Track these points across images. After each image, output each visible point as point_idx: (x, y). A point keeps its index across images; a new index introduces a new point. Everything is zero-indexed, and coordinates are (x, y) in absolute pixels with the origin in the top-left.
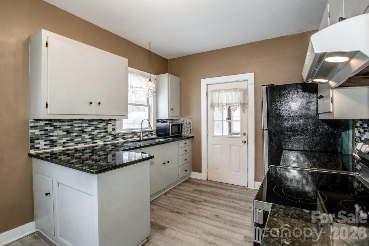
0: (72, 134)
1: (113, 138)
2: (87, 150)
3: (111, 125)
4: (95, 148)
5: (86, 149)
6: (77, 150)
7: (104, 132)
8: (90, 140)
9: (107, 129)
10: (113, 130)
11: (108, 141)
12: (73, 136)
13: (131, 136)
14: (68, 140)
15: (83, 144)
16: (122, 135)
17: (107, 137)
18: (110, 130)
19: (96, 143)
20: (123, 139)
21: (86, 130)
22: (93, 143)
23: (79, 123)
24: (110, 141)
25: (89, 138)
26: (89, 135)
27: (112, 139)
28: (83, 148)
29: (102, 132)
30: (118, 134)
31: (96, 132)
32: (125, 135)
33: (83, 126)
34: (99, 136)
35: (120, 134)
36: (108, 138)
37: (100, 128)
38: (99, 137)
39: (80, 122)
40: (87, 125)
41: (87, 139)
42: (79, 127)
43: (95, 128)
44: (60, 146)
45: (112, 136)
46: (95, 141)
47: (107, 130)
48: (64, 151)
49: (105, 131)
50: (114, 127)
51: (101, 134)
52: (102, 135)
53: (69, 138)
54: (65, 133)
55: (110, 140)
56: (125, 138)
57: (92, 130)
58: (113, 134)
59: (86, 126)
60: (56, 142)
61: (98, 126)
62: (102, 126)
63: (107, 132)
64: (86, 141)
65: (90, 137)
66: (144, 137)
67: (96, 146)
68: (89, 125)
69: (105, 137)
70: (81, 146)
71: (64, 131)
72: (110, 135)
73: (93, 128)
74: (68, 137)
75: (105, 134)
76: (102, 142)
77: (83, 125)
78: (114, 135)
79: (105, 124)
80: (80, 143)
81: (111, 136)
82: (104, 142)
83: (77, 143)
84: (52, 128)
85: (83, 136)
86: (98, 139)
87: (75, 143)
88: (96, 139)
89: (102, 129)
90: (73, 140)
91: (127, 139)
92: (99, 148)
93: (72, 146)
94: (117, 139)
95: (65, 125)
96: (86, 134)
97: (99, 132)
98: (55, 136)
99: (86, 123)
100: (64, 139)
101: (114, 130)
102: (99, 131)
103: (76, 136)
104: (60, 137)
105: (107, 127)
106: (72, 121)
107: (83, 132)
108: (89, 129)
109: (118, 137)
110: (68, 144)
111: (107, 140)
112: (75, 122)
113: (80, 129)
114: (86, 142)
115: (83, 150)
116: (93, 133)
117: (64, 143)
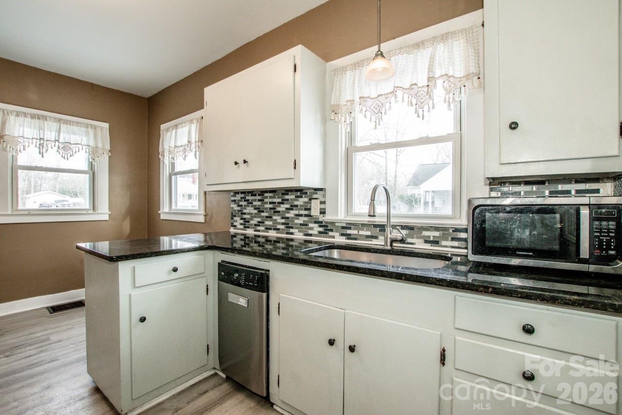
0: (263, 214)
1: (321, 229)
2: (279, 242)
3: (318, 201)
4: (291, 243)
5: (278, 240)
6: (268, 240)
7: (306, 216)
8: (282, 227)
9: (310, 209)
10: (321, 213)
11: (311, 235)
12: (263, 216)
13: (369, 233)
14: (259, 222)
15: (275, 232)
16: (343, 228)
17: (311, 225)
18: (315, 212)
19: (292, 234)
20: (344, 237)
21: (278, 209)
22: (287, 233)
23: (271, 197)
24: (315, 235)
25: (283, 224)
26: (283, 218)
27: (320, 232)
28: (275, 239)
29: (301, 215)
30: (333, 223)
31: (291, 214)
32: (350, 228)
33: (275, 203)
34: (296, 221)
35: (336, 224)
36: (312, 229)
37: (299, 207)
38: (297, 224)
39: (271, 195)
40: (280, 200)
41: (279, 223)
42: (271, 203)
43: (291, 206)
44: (251, 228)
45: (320, 226)
46: (291, 230)
47: (310, 213)
48: (256, 236)
49: (306, 212)
50: (323, 206)
51: (301, 218)
52: (301, 220)
53: (259, 220)
54: (256, 211)
55: (316, 233)
56: (350, 235)
57: (287, 209)
58: (321, 222)
59: (279, 203)
60: (248, 222)
61: (296, 203)
62: (302, 203)
63: (309, 216)
64: (278, 227)
65: (283, 221)
66: (394, 244)
67: (292, 240)
68: (282, 200)
69: (306, 225)
70: (272, 234)
71: (255, 209)
72: (316, 222)
73: (288, 206)
74: (259, 218)
75: (306, 219)
76: (302, 234)
77: (274, 200)
78: (324, 224)
79: (306, 200)
80: (271, 229)
81: (317, 225)
82: (306, 235)
83: (268, 229)
84: (245, 203)
85: (274, 218)
86: (296, 228)
87: (266, 229)
88: (292, 228)
89: (301, 209)
90: (263, 223)
91: (356, 239)
92: (297, 244)
93: (263, 231)
94: (331, 234)
95: (255, 200)
96: (278, 215)
97: (296, 215)
98: (249, 214)
99: (278, 198)
100: (255, 219)
101: (323, 212)
102: (297, 212)
103: (267, 217)
104: (253, 216)
105: (311, 206)
106: (263, 192)
107: (274, 212)
108: (282, 208)
109: (332, 230)
110: (259, 228)
111: (310, 232)
112: (266, 195)
113: (271, 206)
114: (278, 229)
115: (274, 241)
116: (287, 215)
117: (255, 225)
